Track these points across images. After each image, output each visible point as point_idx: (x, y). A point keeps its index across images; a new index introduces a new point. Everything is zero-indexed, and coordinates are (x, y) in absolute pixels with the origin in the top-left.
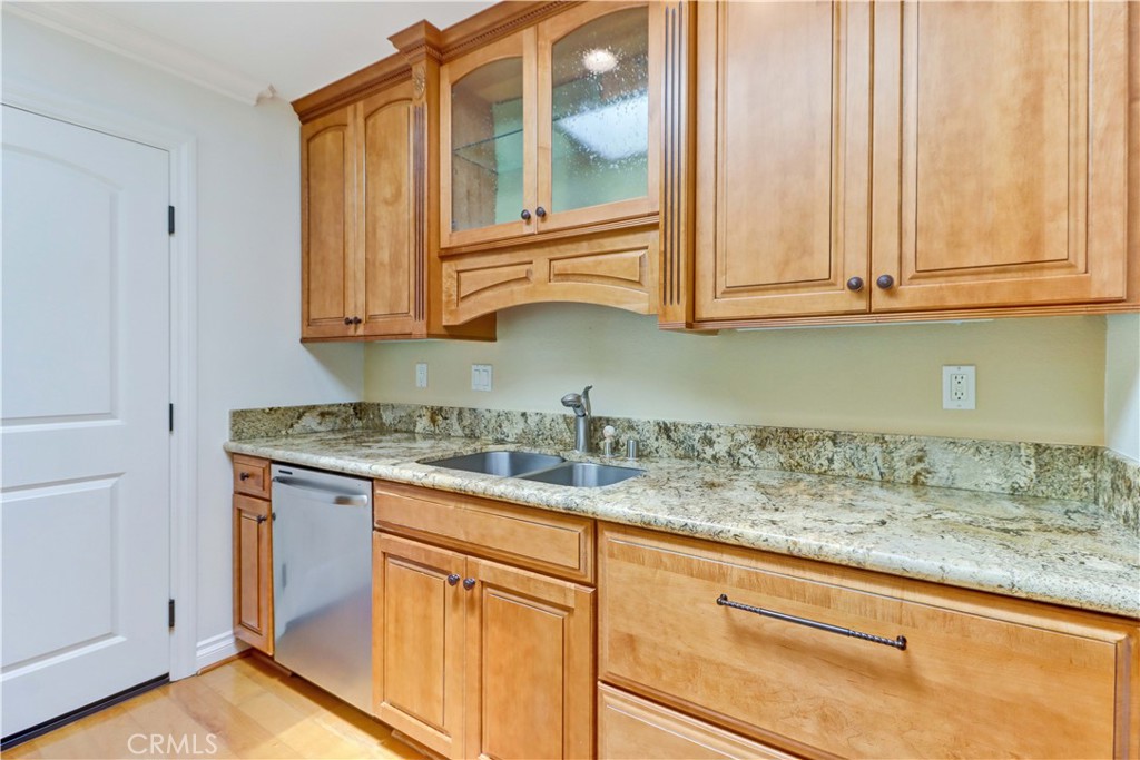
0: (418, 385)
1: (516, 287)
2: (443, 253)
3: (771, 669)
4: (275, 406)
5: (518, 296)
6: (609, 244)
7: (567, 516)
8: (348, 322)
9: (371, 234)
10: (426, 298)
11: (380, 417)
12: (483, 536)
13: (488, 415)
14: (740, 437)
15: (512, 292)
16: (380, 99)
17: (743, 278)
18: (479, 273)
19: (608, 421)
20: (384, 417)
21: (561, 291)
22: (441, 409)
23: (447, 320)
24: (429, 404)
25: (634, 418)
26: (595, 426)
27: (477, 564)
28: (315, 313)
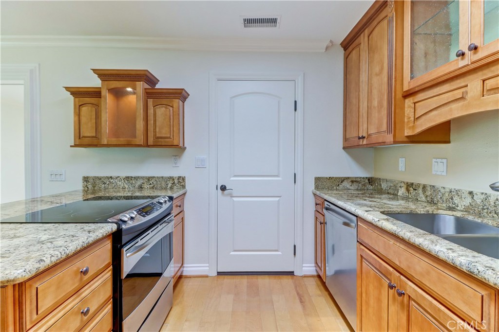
0: (400, 170)
1: (454, 106)
2: (405, 94)
4: (332, 176)
5: (456, 111)
8: (359, 138)
9: (370, 92)
10: (394, 121)
11: (381, 185)
12: (409, 267)
13: (442, 190)
15: (451, 110)
18: (428, 101)
20: (382, 185)
21: (493, 102)
22: (412, 184)
23: (408, 132)
24: (406, 181)
27: (406, 283)
28: (348, 136)
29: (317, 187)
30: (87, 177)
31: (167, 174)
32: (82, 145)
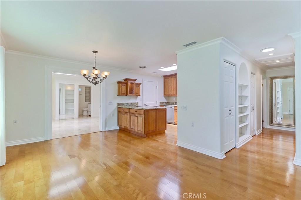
4: (162, 102)
8: (169, 95)
9: (171, 88)
16: (172, 77)
28: (165, 94)
30: (119, 103)
31: (135, 102)
32: (122, 95)
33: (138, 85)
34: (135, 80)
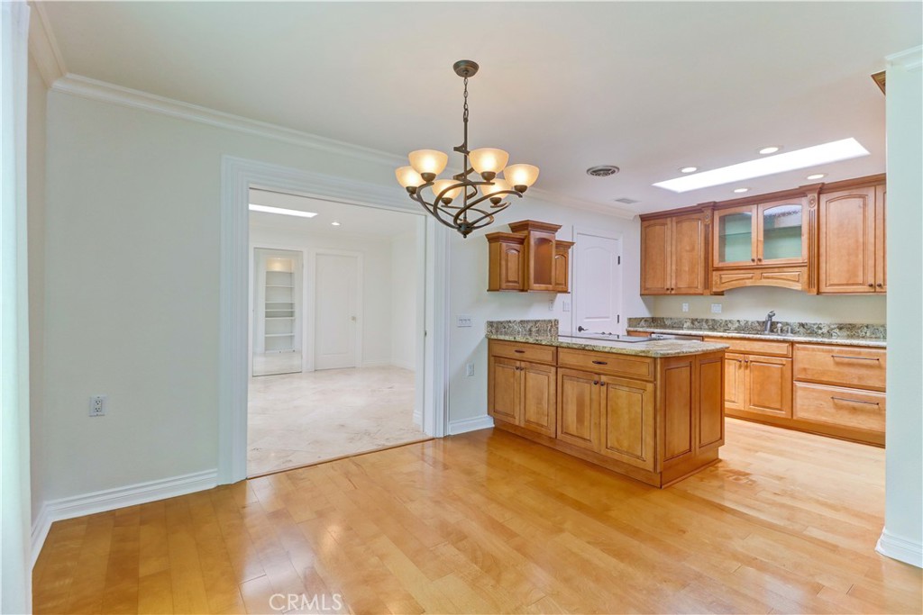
0: (684, 311)
1: (747, 281)
2: (715, 268)
3: (846, 370)
4: (637, 316)
5: (749, 283)
6: (785, 270)
7: (784, 341)
8: (668, 289)
9: (679, 262)
10: (707, 283)
13: (720, 321)
14: (832, 327)
15: (744, 282)
16: (684, 217)
17: (836, 282)
18: (726, 276)
19: (778, 323)
21: (765, 282)
22: (696, 319)
23: (714, 290)
24: (690, 318)
25: (789, 321)
26: (773, 325)
28: (648, 286)
29: (630, 326)
30: (492, 322)
31: (547, 318)
32: (508, 289)
33: (564, 247)
34: (554, 229)
